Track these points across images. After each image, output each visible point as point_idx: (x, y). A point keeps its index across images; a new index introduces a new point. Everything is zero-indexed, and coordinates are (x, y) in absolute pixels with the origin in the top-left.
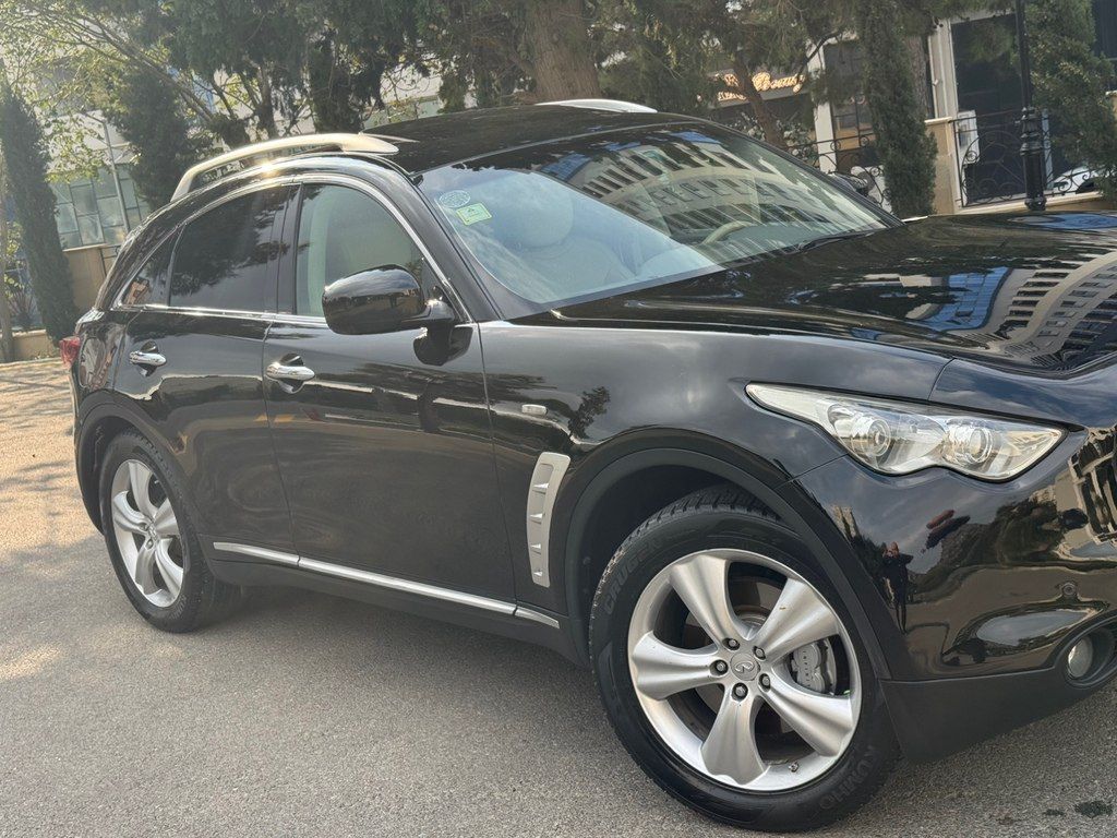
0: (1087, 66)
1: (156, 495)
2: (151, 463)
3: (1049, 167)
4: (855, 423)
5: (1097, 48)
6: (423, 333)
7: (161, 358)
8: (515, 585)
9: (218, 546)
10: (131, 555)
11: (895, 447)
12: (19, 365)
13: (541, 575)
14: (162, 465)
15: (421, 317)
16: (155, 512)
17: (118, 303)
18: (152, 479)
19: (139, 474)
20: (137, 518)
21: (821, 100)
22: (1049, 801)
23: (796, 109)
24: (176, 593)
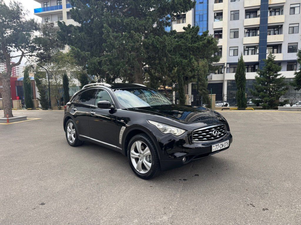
0: (206, 91)
1: (73, 128)
2: (73, 124)
3: (202, 103)
4: (160, 126)
5: (207, 89)
6: (110, 109)
7: (76, 109)
8: (117, 144)
9: (80, 135)
10: (68, 135)
11: (165, 130)
12: (60, 110)
13: (120, 143)
14: (75, 124)
15: (110, 107)
16: (73, 130)
17: (72, 101)
18: (73, 126)
19: (71, 125)
20: (70, 130)
21: (174, 91)
22: (180, 178)
23: (171, 91)
24: (73, 141)
